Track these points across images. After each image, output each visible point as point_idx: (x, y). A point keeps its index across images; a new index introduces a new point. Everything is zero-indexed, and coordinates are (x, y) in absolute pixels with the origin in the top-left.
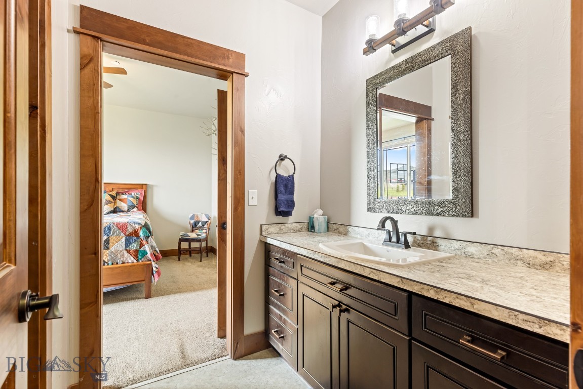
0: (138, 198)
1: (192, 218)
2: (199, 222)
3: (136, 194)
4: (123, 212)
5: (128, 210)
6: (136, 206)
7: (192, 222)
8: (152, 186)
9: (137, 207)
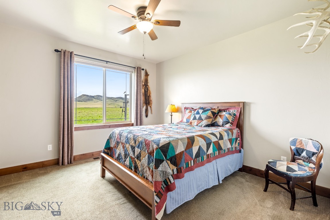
0: (235, 115)
1: (294, 142)
2: (303, 150)
3: (233, 111)
4: (219, 126)
5: (223, 125)
6: (231, 121)
7: (293, 148)
8: (250, 103)
9: (232, 123)
